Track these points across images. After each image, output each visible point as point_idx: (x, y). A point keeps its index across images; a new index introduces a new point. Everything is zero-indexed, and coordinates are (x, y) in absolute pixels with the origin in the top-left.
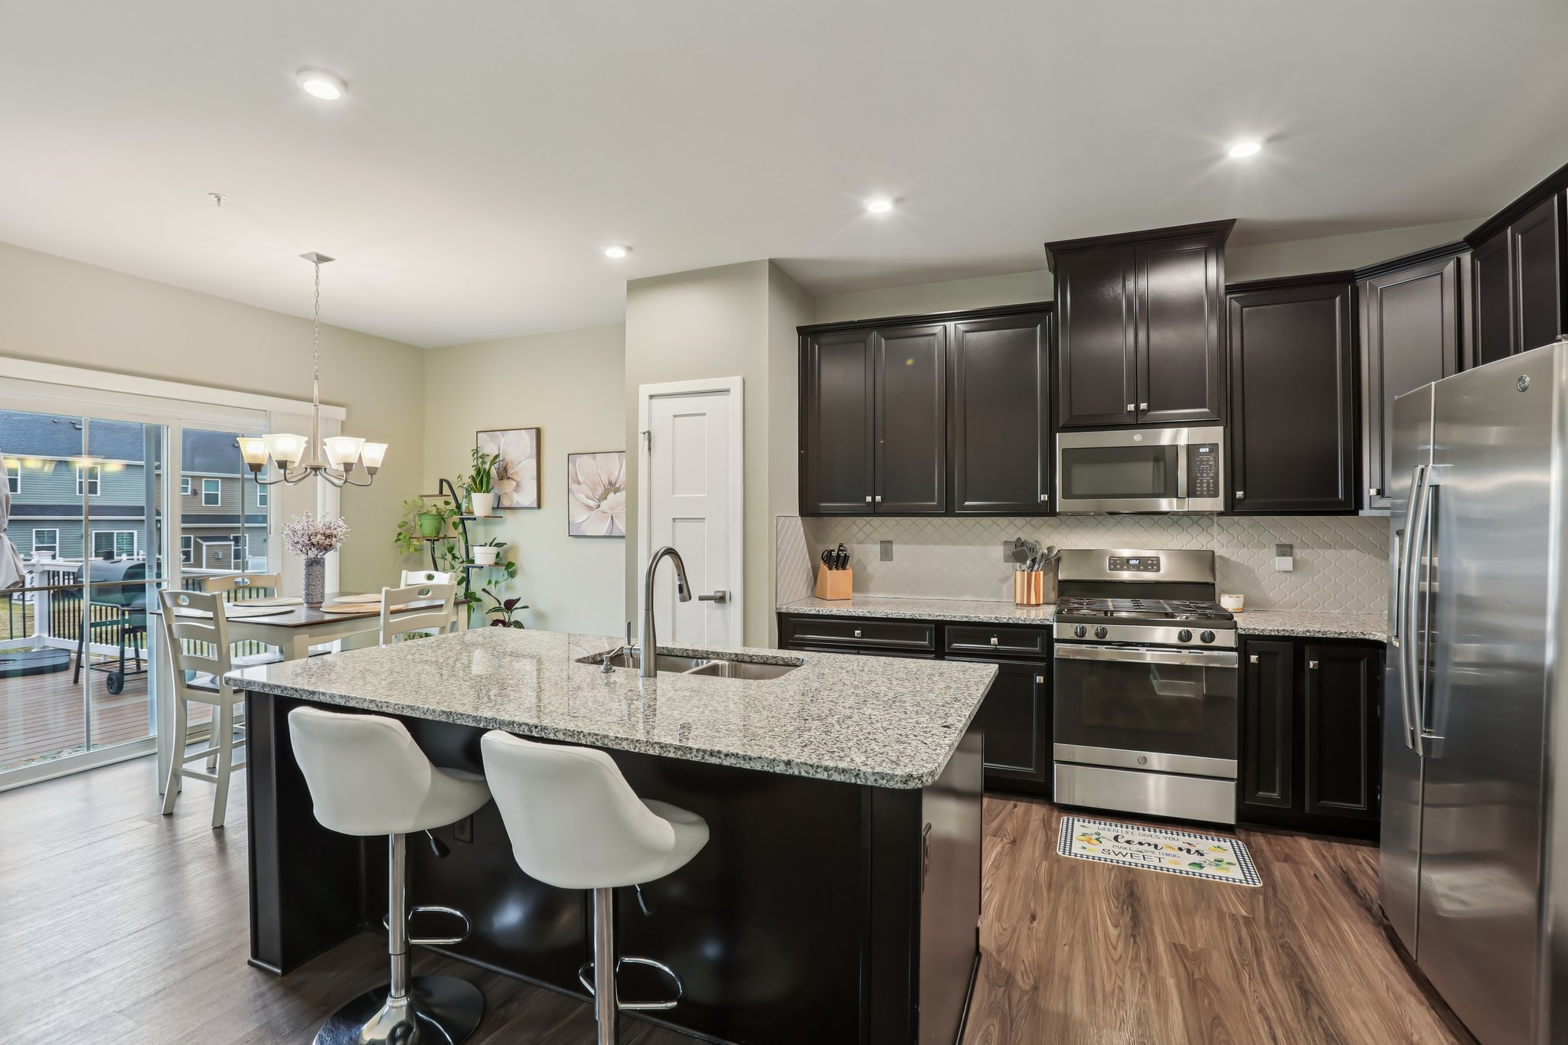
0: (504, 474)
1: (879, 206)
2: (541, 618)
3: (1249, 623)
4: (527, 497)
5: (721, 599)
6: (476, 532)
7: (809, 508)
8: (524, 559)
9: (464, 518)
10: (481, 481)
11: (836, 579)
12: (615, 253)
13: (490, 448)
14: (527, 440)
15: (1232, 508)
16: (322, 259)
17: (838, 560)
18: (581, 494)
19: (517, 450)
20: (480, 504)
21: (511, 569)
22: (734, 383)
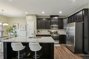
0: (15, 26)
1: (43, 12)
2: (18, 36)
3: (60, 34)
4: (17, 28)
5: (33, 34)
6: (13, 30)
7: (37, 29)
8: (17, 32)
9: (12, 29)
10: (14, 27)
11: (39, 33)
12: (26, 13)
13: (14, 25)
14: (17, 24)
15: (59, 29)
16: (3, 10)
17: (39, 32)
18: (22, 28)
19: (17, 25)
20: (14, 28)
21: (16, 33)
22: (33, 21)
